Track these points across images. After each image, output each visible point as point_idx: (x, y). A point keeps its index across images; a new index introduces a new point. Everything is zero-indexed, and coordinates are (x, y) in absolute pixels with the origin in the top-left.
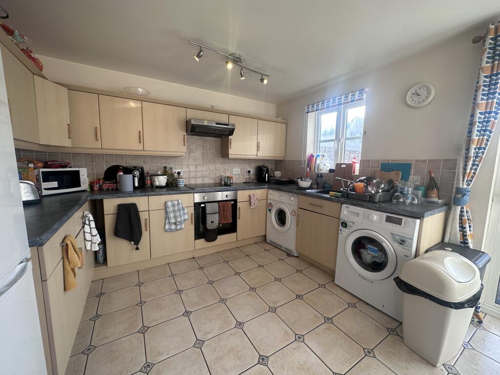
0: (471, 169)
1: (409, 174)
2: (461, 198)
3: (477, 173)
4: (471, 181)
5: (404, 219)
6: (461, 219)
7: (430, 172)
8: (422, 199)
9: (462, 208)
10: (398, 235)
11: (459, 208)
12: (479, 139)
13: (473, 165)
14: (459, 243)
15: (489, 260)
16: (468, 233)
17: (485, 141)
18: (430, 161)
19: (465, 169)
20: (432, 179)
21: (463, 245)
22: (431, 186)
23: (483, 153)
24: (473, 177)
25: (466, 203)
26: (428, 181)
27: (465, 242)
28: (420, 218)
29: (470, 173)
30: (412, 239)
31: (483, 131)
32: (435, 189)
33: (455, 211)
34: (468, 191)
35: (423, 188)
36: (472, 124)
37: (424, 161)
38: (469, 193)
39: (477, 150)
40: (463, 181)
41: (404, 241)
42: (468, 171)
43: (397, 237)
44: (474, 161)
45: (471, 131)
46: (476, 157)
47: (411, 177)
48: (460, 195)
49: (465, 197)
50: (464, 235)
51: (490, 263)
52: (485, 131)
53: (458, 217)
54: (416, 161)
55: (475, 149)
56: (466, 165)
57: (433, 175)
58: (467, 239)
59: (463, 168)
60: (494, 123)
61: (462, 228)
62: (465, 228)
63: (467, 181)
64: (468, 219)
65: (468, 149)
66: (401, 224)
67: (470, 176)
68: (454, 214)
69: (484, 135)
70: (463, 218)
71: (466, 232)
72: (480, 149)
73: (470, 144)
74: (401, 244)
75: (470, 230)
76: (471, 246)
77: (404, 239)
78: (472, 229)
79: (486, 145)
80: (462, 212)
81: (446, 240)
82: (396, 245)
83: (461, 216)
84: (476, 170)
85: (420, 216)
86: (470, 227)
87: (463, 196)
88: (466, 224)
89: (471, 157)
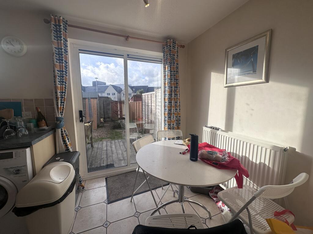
0: (61, 105)
1: (21, 110)
2: (59, 124)
3: (64, 107)
4: (63, 112)
5: (14, 151)
6: (62, 136)
7: (37, 108)
8: (34, 129)
9: (62, 129)
10: (12, 168)
11: (60, 130)
12: (61, 87)
13: (61, 102)
14: (65, 151)
15: (80, 155)
16: (68, 143)
17: (64, 88)
18: (35, 100)
19: (58, 105)
20: (39, 113)
21: (67, 151)
22: (40, 118)
23: (65, 95)
24: (63, 110)
25: (63, 126)
26: (37, 115)
27: (68, 149)
28: (30, 147)
29: (61, 107)
30: (26, 166)
31: (62, 82)
32: (43, 120)
33: (58, 132)
34: (63, 119)
35: (34, 121)
36: (55, 77)
37: (32, 100)
38: (63, 120)
39: (61, 94)
40: (58, 112)
41: (18, 170)
42: (59, 106)
43: (12, 170)
44: (61, 100)
45: (55, 81)
46: (62, 98)
47: (24, 113)
48: (58, 122)
49: (61, 123)
50: (66, 145)
51: (80, 156)
52: (63, 82)
53: (60, 135)
54: (24, 100)
55: (60, 92)
56: (57, 103)
57: (39, 110)
58: (68, 147)
59: (56, 104)
60: (66, 78)
61: (64, 141)
62: (66, 141)
63: (60, 112)
64: (66, 135)
65: (56, 93)
66: (12, 157)
67: (62, 109)
68: (58, 134)
69: (63, 85)
70: (63, 135)
71: (67, 143)
72: (62, 93)
73: (56, 89)
74: (17, 174)
75: (69, 141)
76: (71, 150)
77: (18, 168)
78: (69, 140)
79: (65, 90)
80: (62, 132)
81: (58, 152)
82: (12, 177)
83: (62, 134)
84: (63, 105)
85: (30, 145)
86: (68, 139)
87: (60, 122)
88: (66, 138)
89: (59, 97)
